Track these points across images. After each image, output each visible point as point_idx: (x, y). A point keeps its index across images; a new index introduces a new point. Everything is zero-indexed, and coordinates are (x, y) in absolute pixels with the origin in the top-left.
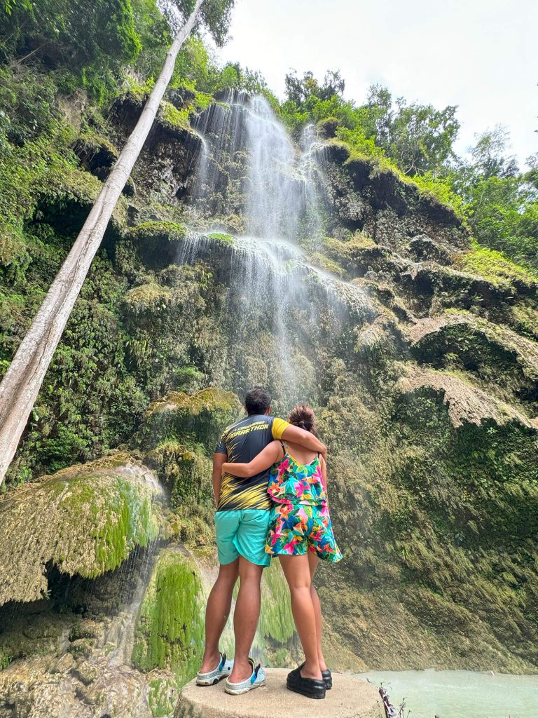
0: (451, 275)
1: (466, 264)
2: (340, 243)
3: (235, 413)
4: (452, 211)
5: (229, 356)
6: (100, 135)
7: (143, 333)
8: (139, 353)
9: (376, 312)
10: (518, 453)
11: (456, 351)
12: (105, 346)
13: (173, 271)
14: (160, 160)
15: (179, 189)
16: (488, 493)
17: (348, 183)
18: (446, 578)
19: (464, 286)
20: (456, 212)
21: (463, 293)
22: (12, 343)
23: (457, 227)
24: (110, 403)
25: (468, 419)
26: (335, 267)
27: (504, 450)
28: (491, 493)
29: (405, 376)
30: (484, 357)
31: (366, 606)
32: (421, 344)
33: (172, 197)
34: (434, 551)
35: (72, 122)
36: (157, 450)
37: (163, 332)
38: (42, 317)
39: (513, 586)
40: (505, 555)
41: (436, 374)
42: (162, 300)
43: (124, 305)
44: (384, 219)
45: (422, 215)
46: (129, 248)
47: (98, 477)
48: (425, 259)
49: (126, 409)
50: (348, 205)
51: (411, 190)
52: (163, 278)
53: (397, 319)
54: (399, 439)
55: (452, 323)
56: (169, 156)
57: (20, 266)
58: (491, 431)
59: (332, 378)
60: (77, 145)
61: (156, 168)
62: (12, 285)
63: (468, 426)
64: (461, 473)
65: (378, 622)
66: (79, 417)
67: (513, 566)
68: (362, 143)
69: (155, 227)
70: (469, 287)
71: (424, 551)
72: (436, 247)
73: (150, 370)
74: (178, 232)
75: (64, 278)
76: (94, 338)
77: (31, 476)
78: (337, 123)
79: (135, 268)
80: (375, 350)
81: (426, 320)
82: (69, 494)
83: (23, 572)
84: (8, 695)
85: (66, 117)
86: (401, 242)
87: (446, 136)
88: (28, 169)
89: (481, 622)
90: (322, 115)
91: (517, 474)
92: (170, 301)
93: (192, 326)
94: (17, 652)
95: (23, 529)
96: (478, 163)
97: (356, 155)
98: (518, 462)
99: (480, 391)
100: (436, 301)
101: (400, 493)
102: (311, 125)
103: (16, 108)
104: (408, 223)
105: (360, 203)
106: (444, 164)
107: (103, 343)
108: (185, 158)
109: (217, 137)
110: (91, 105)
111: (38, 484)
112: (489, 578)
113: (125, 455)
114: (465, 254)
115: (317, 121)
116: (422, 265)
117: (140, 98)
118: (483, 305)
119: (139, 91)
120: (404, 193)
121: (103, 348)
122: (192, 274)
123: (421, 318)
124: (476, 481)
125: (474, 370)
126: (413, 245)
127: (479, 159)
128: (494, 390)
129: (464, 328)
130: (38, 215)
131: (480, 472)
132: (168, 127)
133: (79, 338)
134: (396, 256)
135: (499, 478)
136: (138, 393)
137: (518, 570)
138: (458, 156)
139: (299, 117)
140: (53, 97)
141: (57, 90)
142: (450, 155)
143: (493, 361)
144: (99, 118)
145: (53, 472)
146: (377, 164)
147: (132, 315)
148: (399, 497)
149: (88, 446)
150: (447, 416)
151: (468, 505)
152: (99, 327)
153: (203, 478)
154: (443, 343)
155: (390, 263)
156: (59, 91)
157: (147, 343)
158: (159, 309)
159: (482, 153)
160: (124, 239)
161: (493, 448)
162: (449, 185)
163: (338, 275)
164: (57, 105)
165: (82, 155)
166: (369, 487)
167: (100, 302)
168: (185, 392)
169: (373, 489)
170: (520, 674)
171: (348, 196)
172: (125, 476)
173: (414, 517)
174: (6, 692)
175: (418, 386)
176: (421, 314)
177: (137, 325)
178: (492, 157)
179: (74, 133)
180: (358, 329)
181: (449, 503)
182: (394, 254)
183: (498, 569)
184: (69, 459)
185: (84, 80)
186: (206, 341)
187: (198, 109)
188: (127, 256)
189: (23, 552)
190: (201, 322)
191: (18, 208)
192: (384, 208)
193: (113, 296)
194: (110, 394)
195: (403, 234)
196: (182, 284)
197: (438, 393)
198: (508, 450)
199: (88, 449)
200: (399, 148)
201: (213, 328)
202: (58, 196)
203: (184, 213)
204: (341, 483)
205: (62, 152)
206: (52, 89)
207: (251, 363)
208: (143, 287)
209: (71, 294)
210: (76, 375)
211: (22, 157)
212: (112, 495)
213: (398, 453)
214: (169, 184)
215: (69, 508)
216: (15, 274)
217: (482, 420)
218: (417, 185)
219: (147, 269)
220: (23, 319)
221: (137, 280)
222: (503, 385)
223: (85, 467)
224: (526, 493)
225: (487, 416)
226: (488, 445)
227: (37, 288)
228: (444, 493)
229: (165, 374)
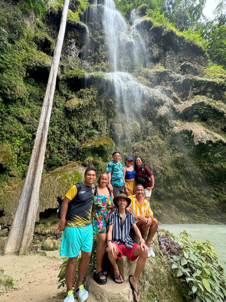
0: (198, 80)
1: (205, 74)
2: (150, 70)
3: (112, 146)
4: (201, 48)
5: (107, 124)
6: (43, 32)
7: (74, 118)
8: (74, 126)
9: (165, 100)
10: (220, 153)
11: (198, 114)
12: (62, 125)
13: (82, 92)
14: (69, 40)
15: (79, 53)
16: (207, 168)
17: (152, 39)
18: (189, 197)
19: (204, 84)
20: (202, 48)
21: (203, 88)
22: (30, 127)
23: (203, 55)
24: (67, 145)
25: (201, 141)
26: (148, 82)
27: (215, 152)
28: (208, 168)
29: (176, 126)
30: (210, 115)
31: (161, 206)
32: (184, 112)
33: (77, 58)
34: (186, 188)
35: (31, 28)
36: (86, 161)
37: (81, 117)
38: (42, 121)
39: (214, 198)
40: (212, 188)
41: (189, 124)
42: (80, 105)
43: (66, 108)
44: (169, 56)
45: (186, 51)
46: (64, 84)
47: (68, 171)
48: (187, 73)
49: (73, 147)
50: (153, 51)
51: (182, 39)
52: (79, 95)
53: (173, 103)
54: (173, 150)
55: (197, 102)
56: (73, 38)
57: (26, 97)
58: (210, 145)
59: (147, 129)
60: (35, 39)
61: (68, 45)
62: (24, 105)
63: (201, 144)
64: (197, 161)
65: (165, 211)
66: (57, 151)
67: (215, 192)
68: (158, 17)
69: (72, 74)
70: (206, 85)
71: (182, 188)
72: (192, 67)
73: (79, 132)
74: (82, 74)
75: (45, 105)
76: (57, 122)
77: (46, 172)
78: (146, 7)
79: (67, 92)
80: (164, 116)
81: (186, 102)
82: (60, 177)
83: (51, 201)
84: (54, 232)
85: (28, 26)
86: (176, 66)
87: (200, 5)
88: (19, 54)
89: (201, 209)
90: (139, 3)
91: (219, 160)
92: (82, 104)
93: (92, 114)
94: (54, 222)
95: (48, 188)
96: (216, 18)
97: (156, 24)
98: (220, 156)
99: (207, 130)
100: (191, 92)
101: (173, 170)
102: (134, 10)
103: (8, 26)
104: (180, 56)
105: (158, 49)
106: (199, 21)
107: (61, 124)
108: (80, 37)
109: (92, 24)
110: (37, 17)
111: (49, 174)
112: (206, 196)
113: (75, 163)
114: (205, 69)
115: (137, 7)
116: (185, 77)
117: (56, 10)
118: (211, 92)
119: (55, 5)
120: (178, 41)
121: (61, 126)
122: (89, 92)
123: (184, 101)
124: (203, 164)
125: (205, 121)
126: (182, 67)
127: (216, 15)
128: (213, 129)
129: (202, 104)
130: (27, 75)
131: (204, 160)
132: (71, 23)
133: (52, 123)
134: (174, 74)
135: (212, 162)
136: (76, 141)
137: (216, 193)
138: (206, 16)
139: (128, 6)
140: (21, 17)
141: (22, 13)
142: (202, 16)
143: (213, 117)
144: (41, 24)
145: (53, 170)
146: (165, 27)
147: (69, 112)
148: (173, 171)
149: (62, 161)
150: (193, 141)
151: (199, 172)
152: (58, 118)
153: (103, 169)
154: (193, 111)
155: (172, 77)
156: (23, 13)
157: (77, 122)
158: (79, 108)
159: (218, 11)
160: (62, 81)
161: (210, 152)
162: (200, 34)
163: (148, 85)
164: (23, 21)
165: (38, 44)
166: (162, 168)
167: (57, 108)
168: (93, 139)
169: (163, 169)
170: (214, 224)
171: (153, 46)
172: (76, 170)
173: (179, 177)
174: (53, 231)
175: (181, 130)
176: (184, 99)
177: (72, 115)
178: (223, 13)
179: (33, 34)
180: (158, 108)
181: (192, 172)
182: (173, 72)
183: (209, 193)
184: (57, 165)
185: (32, 5)
186: (98, 119)
187: (82, 10)
188: (63, 88)
189: (49, 195)
190: (95, 112)
191: (20, 73)
192: (169, 50)
193: (61, 105)
194: (66, 142)
195: (177, 62)
196: (86, 97)
197: (190, 132)
198: (216, 152)
199: (62, 162)
200: (176, 16)
201: (100, 114)
202: (33, 66)
203: (83, 64)
204: (152, 167)
205: (30, 44)
206: (20, 13)
207: (116, 126)
208: (72, 100)
209: (49, 111)
210: (54, 136)
211: (15, 49)
212: (73, 176)
213: (173, 155)
214: (75, 51)
215: (61, 181)
216: (25, 101)
217: (207, 141)
218: (184, 36)
219: (72, 92)
220: (31, 118)
221: (69, 97)
222: (217, 126)
223: (63, 168)
224: (222, 167)
225: (209, 139)
226: (208, 151)
227: (33, 105)
228: (190, 169)
229: (85, 133)
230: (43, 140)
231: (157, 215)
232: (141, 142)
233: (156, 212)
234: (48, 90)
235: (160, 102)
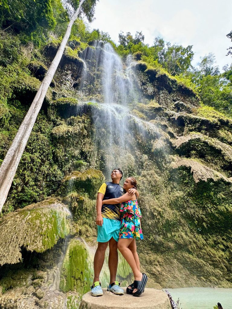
0: (192, 117)
1: (198, 113)
2: (144, 105)
3: (101, 180)
4: (192, 90)
5: (98, 155)
6: (40, 61)
7: (60, 146)
8: (59, 155)
10: (223, 193)
11: (195, 150)
12: (44, 152)
13: (73, 119)
14: (66, 72)
15: (74, 84)
16: (211, 210)
17: (147, 79)
18: (194, 248)
19: (198, 122)
21: (197, 125)
22: (3, 152)
23: (194, 97)
24: (47, 176)
25: (202, 179)
26: (143, 115)
27: (217, 192)
29: (174, 161)
30: (207, 152)
31: (160, 261)
32: (180, 147)
33: (72, 87)
34: (189, 236)
35: (27, 56)
36: (68, 196)
37: (69, 145)
38: (17, 140)
39: (223, 250)
40: (219, 237)
41: (187, 160)
42: (68, 132)
43: (52, 134)
44: (163, 95)
45: (179, 92)
46: (53, 109)
47: (43, 209)
48: (181, 111)
49: (54, 179)
50: (147, 89)
51: (174, 82)
52: (68, 122)
53: (170, 137)
54: (172, 188)
55: (193, 138)
56: (69, 70)
57: (6, 119)
58: (212, 184)
59: (142, 163)
60: (30, 66)
61: (64, 75)
62: (3, 127)
63: (201, 182)
64: (199, 202)
65: (166, 268)
66: (34, 183)
67: (223, 241)
68: (152, 62)
69: (64, 100)
70: (200, 123)
71: (184, 236)
72: (185, 106)
73: (64, 162)
74: (75, 102)
75: (25, 123)
76: (39, 149)
77: (13, 209)
78: (141, 54)
79: (56, 118)
80: (160, 150)
81: (182, 137)
82: (30, 216)
83: (11, 251)
84: (6, 304)
85: (24, 54)
86: (170, 104)
87: (188, 58)
88: (9, 77)
89: (210, 266)
90: (135, 51)
91: (223, 202)
92: (72, 132)
93: (82, 142)
94: (9, 286)
95: (10, 232)
96: (202, 69)
97: (150, 67)
98: (223, 196)
99: (206, 167)
100: (186, 129)
101: (173, 211)
102: (130, 55)
103: (3, 51)
104: (173, 96)
105: (152, 88)
106: (188, 70)
108: (76, 70)
110: (35, 48)
111: (16, 213)
112: (213, 247)
113: (54, 199)
114: (198, 108)
115: (133, 53)
116: (180, 114)
117: (56, 45)
118: (206, 130)
119: (56, 42)
120: (171, 83)
121: (43, 153)
122: (81, 120)
124: (206, 206)
125: (203, 158)
126: (175, 105)
127: (202, 68)
128: (212, 166)
129: (198, 140)
130: (13, 96)
131: (207, 201)
132: (69, 57)
133: (33, 149)
134: (168, 110)
135: (215, 204)
136: (59, 172)
137: (225, 243)
138: (194, 67)
139: (125, 52)
140: (19, 46)
141: (20, 42)
142: (190, 66)
143: (211, 154)
144: (39, 54)
145: (22, 207)
146: (159, 71)
147: (56, 138)
148: (173, 213)
149: (38, 195)
150: (193, 178)
151: (203, 216)
152: (41, 144)
153: (88, 208)
154: (190, 147)
155: (166, 113)
157: (62, 150)
158: (67, 135)
159: (203, 65)
160: (51, 106)
161: (213, 191)
162: (190, 79)
163: (144, 119)
164: (21, 49)
165: (32, 70)
166: (160, 209)
167: (42, 133)
168: (79, 171)
169: (162, 210)
170: (227, 288)
171: (147, 85)
172: (54, 208)
173: (180, 222)
174: (5, 303)
175: (180, 165)
176: (180, 135)
177: (58, 143)
178: (208, 67)
179: (28, 61)
180: (153, 141)
181: (195, 215)
182: (168, 109)
183: (216, 243)
184: (30, 201)
185: (32, 38)
186: (88, 149)
187: (82, 49)
188: (52, 113)
189: (10, 242)
190: (85, 140)
191: (5, 94)
192: (162, 90)
193: (47, 130)
194: (47, 173)
195: (171, 101)
196: (77, 125)
197: (188, 168)
198: (219, 192)
199: (38, 197)
200: (168, 64)
201: (90, 143)
202: (22, 88)
203: (77, 94)
204: (148, 208)
205: (23, 69)
206: (18, 42)
208: (60, 126)
209: (29, 130)
210: (32, 165)
211: (6, 72)
212: (49, 216)
213: (172, 194)
214: (70, 81)
215: (30, 222)
216: (4, 122)
217: (207, 179)
218: (176, 79)
219: (62, 118)
220: (8, 141)
221: (57, 123)
222: (216, 164)
223: (37, 204)
224: (227, 210)
225: (209, 177)
226: (210, 190)
227: (14, 128)
228: (192, 211)
229: (70, 163)
230: (13, 163)
231: (155, 275)
232: (136, 177)
233: (154, 270)
234: (32, 108)
235: (156, 135)
